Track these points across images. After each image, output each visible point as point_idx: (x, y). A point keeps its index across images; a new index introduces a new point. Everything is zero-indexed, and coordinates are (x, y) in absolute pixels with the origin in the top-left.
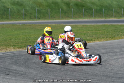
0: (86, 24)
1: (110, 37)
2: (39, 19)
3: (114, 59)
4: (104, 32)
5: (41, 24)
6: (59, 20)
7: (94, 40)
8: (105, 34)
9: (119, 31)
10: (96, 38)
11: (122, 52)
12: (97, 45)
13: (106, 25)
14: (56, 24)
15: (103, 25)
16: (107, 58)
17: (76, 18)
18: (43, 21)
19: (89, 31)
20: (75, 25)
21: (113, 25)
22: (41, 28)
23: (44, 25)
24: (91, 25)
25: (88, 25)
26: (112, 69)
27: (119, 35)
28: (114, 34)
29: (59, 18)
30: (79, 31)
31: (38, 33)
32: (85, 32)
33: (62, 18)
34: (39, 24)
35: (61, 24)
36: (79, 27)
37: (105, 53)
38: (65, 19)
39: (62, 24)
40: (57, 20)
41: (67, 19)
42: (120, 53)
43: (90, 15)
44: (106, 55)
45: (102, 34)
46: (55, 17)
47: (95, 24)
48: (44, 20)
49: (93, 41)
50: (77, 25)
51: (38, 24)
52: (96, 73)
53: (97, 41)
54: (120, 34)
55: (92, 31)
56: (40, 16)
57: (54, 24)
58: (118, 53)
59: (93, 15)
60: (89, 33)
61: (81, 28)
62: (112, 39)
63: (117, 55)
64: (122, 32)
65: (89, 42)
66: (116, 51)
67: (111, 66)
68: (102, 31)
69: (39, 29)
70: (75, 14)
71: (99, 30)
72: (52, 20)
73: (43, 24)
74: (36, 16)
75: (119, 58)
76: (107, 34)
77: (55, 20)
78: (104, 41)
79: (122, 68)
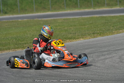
0: (68, 18)
1: (98, 33)
2: (6, 13)
3: (101, 60)
4: (91, 26)
5: (8, 21)
6: (32, 13)
7: (78, 38)
8: (92, 29)
9: (110, 25)
10: (79, 36)
11: (111, 51)
12: (81, 44)
13: (95, 17)
14: (29, 20)
15: (89, 18)
16: (92, 59)
17: (55, 10)
18: (11, 16)
19: (71, 26)
20: (54, 19)
21: (103, 17)
22: (9, 26)
23: (13, 21)
24: (75, 18)
25: (71, 19)
26: (96, 72)
27: (109, 30)
28: (103, 29)
29: (32, 11)
30: (59, 27)
31: (6, 33)
32: (66, 28)
33: (37, 10)
34: (6, 21)
35: (35, 19)
36: (59, 21)
37: (90, 53)
38: (41, 12)
39: (37, 19)
40: (30, 13)
41: (43, 12)
42: (108, 52)
43: (74, 4)
44: (92, 56)
45: (88, 30)
46: (26, 10)
47: (80, 17)
48: (12, 14)
49: (76, 39)
50: (57, 19)
51: (4, 21)
52: (78, 77)
53: (81, 39)
54: (112, 28)
55: (75, 26)
56: (7, 9)
57: (25, 20)
58: (106, 53)
59: (79, 4)
60: (71, 29)
61: (62, 22)
62: (100, 35)
63: (104, 55)
64: (113, 26)
65: (71, 40)
66: (103, 50)
67: (97, 68)
68: (88, 26)
69: (6, 27)
70: (53, 5)
71: (84, 25)
72: (23, 14)
73: (11, 20)
74: (1, 10)
75: (107, 59)
76: (94, 29)
77: (28, 13)
78: (89, 38)
79: (109, 69)
